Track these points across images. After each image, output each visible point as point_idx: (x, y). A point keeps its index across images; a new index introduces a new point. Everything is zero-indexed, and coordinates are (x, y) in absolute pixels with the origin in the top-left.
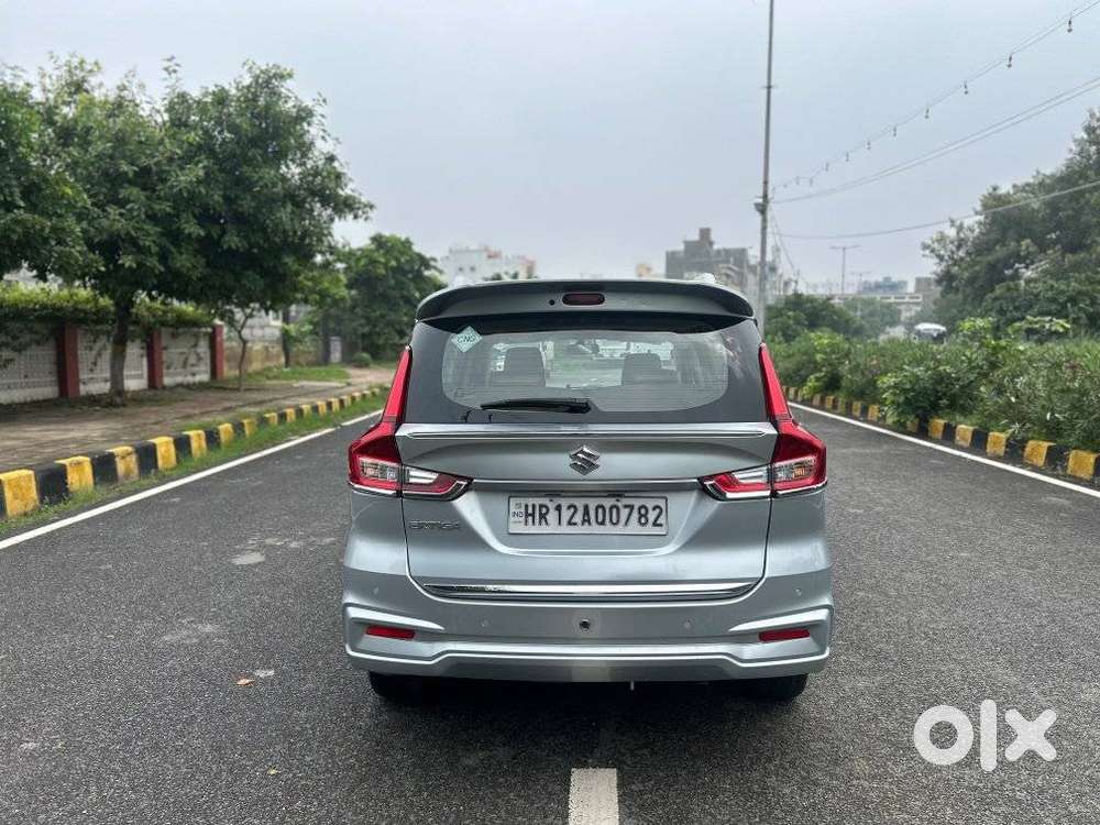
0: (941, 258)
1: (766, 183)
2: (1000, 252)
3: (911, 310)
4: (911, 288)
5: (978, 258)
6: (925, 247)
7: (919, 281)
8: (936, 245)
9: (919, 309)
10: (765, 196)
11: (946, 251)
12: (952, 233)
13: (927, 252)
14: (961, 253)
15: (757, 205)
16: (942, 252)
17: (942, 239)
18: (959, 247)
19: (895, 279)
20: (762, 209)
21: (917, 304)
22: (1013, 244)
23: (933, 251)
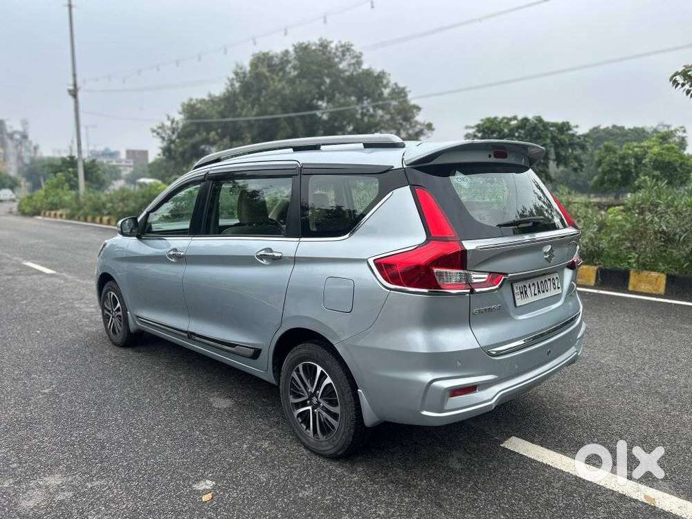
0: (163, 138)
1: (74, 75)
2: (197, 138)
3: (127, 170)
4: (123, 156)
5: (186, 141)
6: (154, 131)
7: (128, 152)
8: (160, 131)
9: (132, 169)
10: (75, 85)
11: (166, 134)
12: (168, 124)
13: (155, 134)
14: (174, 137)
15: (70, 91)
16: (163, 135)
17: (162, 127)
18: (173, 133)
19: (113, 149)
20: (74, 93)
21: (130, 166)
22: (204, 134)
23: (158, 134)
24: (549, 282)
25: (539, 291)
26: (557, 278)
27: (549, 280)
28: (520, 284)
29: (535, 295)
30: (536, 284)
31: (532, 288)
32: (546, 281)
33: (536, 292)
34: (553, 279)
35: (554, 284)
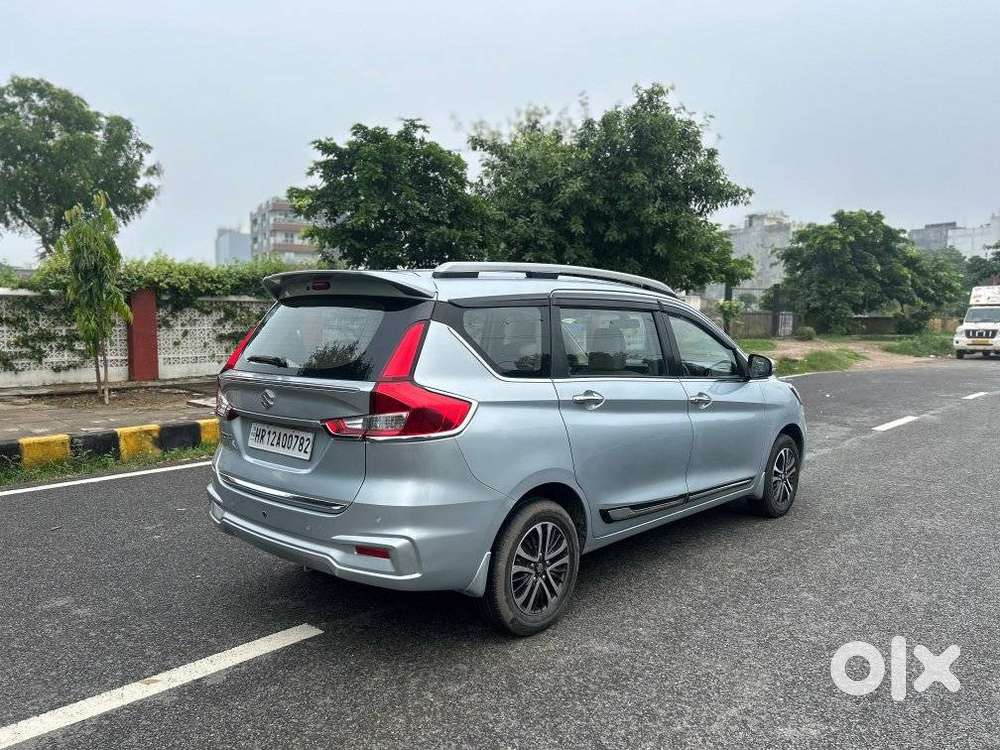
24: (295, 440)
25: (278, 443)
26: (308, 439)
27: (297, 437)
28: (260, 427)
29: (272, 445)
30: (278, 434)
31: (272, 436)
32: (291, 436)
33: (275, 443)
34: (302, 438)
35: (301, 444)
